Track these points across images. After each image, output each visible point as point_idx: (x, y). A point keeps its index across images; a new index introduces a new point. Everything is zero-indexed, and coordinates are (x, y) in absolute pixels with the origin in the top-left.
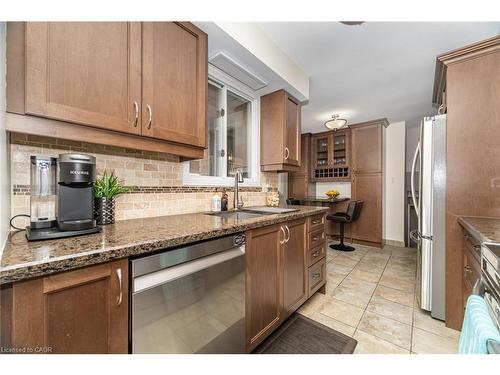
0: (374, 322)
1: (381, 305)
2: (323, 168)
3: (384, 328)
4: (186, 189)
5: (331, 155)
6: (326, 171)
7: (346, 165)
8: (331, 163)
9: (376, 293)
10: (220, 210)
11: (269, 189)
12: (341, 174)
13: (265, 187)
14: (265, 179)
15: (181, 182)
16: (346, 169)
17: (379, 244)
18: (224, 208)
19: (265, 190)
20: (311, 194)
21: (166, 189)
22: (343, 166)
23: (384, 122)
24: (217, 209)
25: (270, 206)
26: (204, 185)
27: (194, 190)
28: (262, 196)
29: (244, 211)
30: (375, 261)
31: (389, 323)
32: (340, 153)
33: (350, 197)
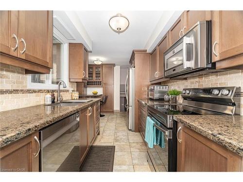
0: (118, 138)
1: (118, 132)
2: (91, 81)
3: (121, 139)
4: (29, 91)
5: (94, 75)
6: (92, 82)
7: (101, 80)
8: (94, 79)
9: (116, 129)
10: (51, 103)
11: (73, 91)
12: (98, 84)
13: (71, 89)
14: (71, 85)
15: (26, 86)
16: (100, 82)
17: (113, 112)
18: (53, 102)
19: (71, 91)
20: (85, 93)
21: (16, 91)
22: (99, 81)
23: (114, 65)
24: (49, 102)
25: (74, 99)
26: (40, 88)
27: (34, 91)
28: (70, 94)
29: (63, 102)
30: (113, 118)
31: (122, 137)
32: (98, 75)
33: (102, 94)
